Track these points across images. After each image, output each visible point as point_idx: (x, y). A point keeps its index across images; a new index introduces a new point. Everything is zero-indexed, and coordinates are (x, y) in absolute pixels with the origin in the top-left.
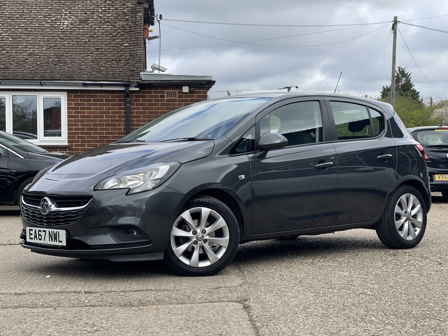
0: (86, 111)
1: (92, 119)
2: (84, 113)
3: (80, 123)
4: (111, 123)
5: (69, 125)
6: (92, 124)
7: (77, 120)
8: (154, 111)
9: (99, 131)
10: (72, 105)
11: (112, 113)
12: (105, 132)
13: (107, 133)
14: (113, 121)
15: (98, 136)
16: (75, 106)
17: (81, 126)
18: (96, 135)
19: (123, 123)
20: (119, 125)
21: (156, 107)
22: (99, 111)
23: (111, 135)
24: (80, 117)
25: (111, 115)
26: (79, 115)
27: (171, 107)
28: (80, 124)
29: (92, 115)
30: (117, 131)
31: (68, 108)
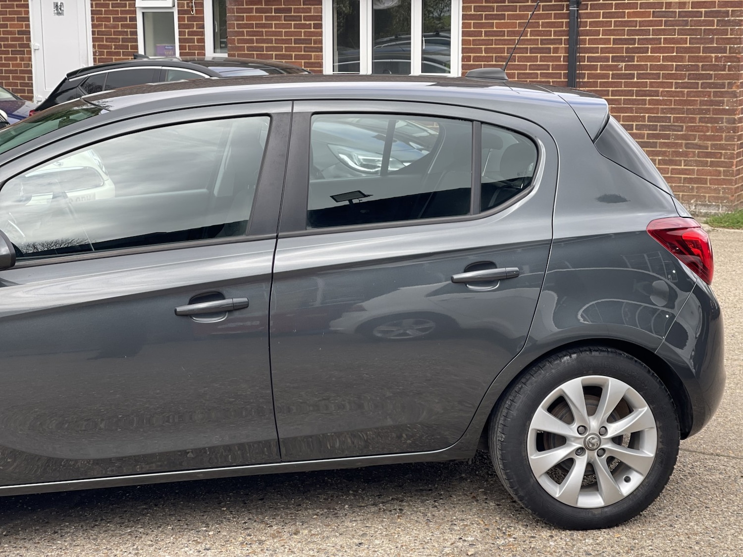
0: (495, 21)
1: (506, 38)
2: (492, 25)
3: (483, 47)
4: (540, 46)
5: (464, 50)
6: (504, 48)
7: (478, 39)
8: (626, 19)
9: (518, 62)
10: (471, 11)
11: (544, 25)
12: (528, 64)
13: (532, 67)
14: (544, 42)
15: (516, 72)
16: (476, 13)
17: (485, 53)
18: (512, 71)
19: (563, 46)
20: (556, 50)
21: (633, 10)
22: (519, 22)
23: (539, 72)
24: (483, 35)
25: (541, 29)
26: (483, 30)
27: (664, 10)
28: (483, 49)
29: (506, 30)
30: (551, 63)
31: (464, 17)
